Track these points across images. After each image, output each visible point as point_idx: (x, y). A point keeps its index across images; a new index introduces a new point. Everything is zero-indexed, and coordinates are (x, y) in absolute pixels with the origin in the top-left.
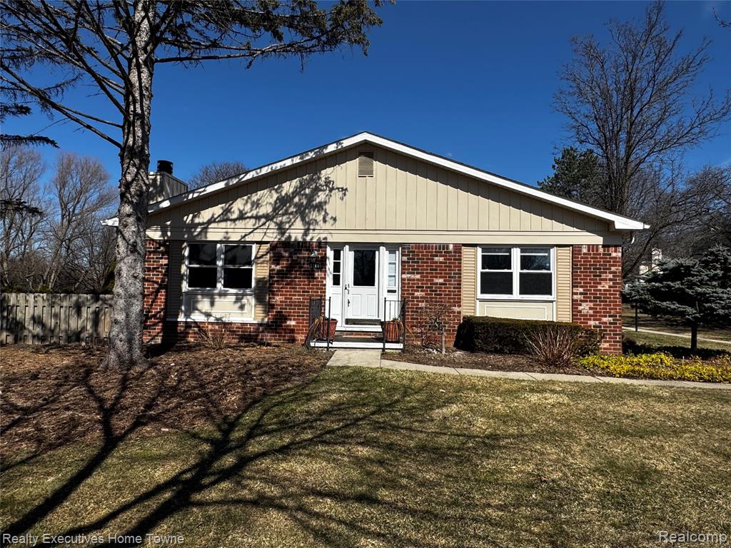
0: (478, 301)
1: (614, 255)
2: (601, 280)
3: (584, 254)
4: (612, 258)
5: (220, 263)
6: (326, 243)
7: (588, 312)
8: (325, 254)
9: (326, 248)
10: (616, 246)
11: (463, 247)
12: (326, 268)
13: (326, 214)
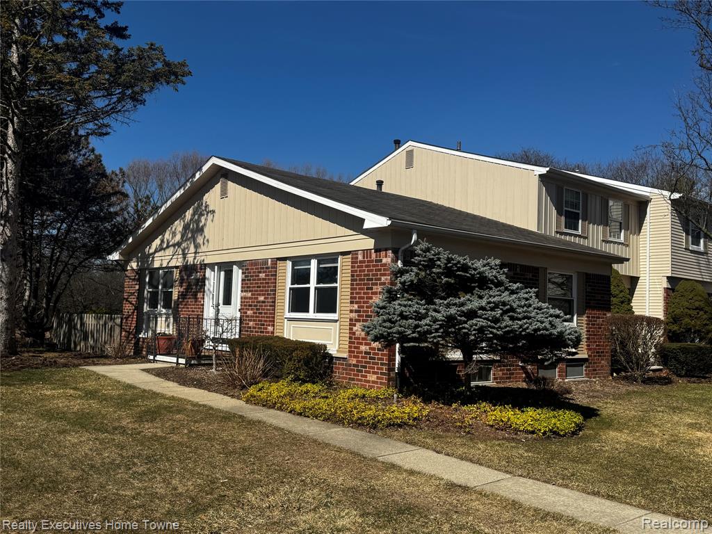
0: (286, 320)
1: (384, 261)
2: (372, 293)
3: (361, 262)
4: (382, 265)
5: (160, 287)
6: (206, 265)
7: (360, 334)
8: (204, 275)
9: (205, 269)
10: (386, 250)
11: (278, 262)
12: (204, 289)
13: (205, 237)
